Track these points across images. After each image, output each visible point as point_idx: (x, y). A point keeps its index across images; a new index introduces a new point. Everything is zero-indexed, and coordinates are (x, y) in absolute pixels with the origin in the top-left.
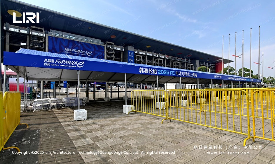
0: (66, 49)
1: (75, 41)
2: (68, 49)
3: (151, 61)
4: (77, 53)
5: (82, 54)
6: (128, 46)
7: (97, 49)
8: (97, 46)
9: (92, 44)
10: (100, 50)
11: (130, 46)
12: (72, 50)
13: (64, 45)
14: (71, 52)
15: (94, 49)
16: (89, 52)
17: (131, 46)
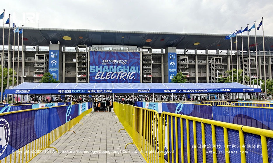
0: (103, 60)
1: (111, 52)
2: (105, 60)
3: (205, 61)
4: (113, 63)
5: (118, 63)
6: (168, 48)
7: (133, 56)
8: (133, 53)
9: (127, 53)
10: (136, 57)
11: (171, 46)
12: (109, 61)
13: (102, 57)
14: (108, 63)
15: (129, 57)
16: (124, 61)
17: (172, 48)
